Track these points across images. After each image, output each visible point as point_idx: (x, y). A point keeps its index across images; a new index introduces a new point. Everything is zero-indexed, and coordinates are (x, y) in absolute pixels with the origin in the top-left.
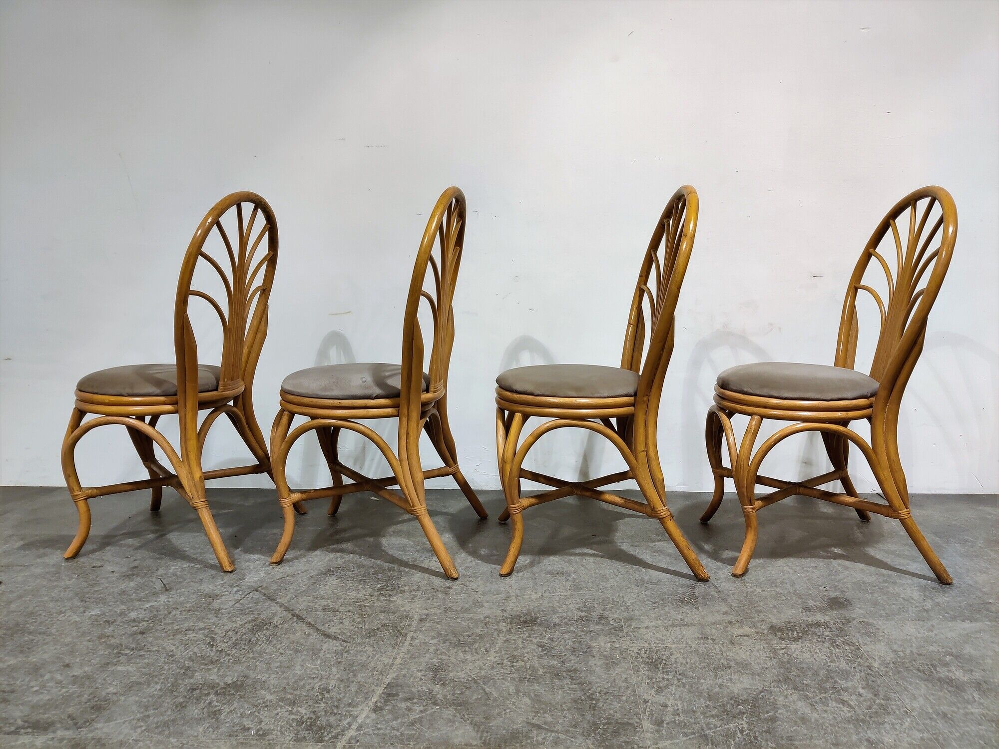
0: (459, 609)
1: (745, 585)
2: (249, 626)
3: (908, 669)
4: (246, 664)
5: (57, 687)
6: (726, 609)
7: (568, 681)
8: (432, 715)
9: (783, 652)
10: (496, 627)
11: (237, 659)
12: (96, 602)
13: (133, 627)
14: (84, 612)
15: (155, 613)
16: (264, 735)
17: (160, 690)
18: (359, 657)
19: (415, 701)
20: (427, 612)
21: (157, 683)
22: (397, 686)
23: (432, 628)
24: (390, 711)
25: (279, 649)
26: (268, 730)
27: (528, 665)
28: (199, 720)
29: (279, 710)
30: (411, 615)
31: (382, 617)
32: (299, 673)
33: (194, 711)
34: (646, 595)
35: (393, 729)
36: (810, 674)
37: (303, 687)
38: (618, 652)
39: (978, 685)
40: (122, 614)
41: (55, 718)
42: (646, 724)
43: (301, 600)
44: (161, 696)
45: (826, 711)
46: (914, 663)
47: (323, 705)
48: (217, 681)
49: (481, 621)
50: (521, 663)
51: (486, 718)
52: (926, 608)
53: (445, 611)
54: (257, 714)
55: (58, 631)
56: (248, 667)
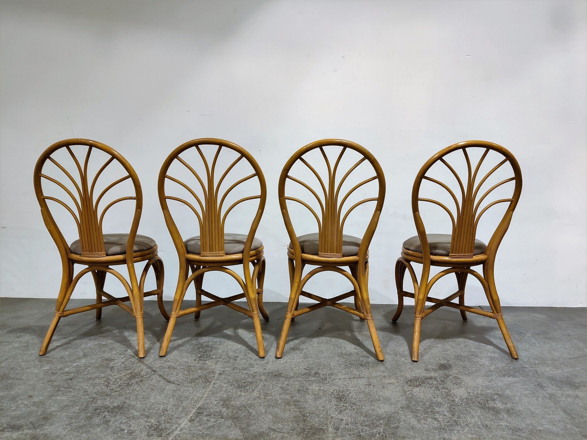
0: (241, 368)
1: (396, 357)
2: (128, 376)
3: (473, 402)
4: (125, 396)
5: (25, 408)
6: (384, 369)
7: (293, 407)
8: (219, 423)
9: (409, 392)
10: (260, 378)
11: (121, 394)
12: (47, 362)
13: (66, 376)
14: (41, 367)
15: (79, 369)
16: (132, 433)
17: (79, 409)
18: (185, 393)
19: (212, 416)
20: (224, 369)
21: (77, 406)
22: (203, 408)
23: (225, 379)
24: (198, 422)
25: (143, 388)
26: (134, 430)
27: (274, 398)
28: (98, 425)
29: (140, 421)
30: (215, 371)
31: (199, 372)
32: (152, 401)
33: (96, 420)
34: (342, 361)
35: (199, 430)
36: (421, 404)
37: (154, 408)
38: (322, 392)
39: (508, 411)
40: (61, 369)
41: (23, 424)
42: (330, 429)
43: (157, 362)
44: (79, 413)
45: (425, 424)
46: (477, 399)
47: (163, 418)
48: (109, 405)
49: (252, 375)
50: (270, 397)
51: (248, 426)
52: (491, 370)
53: (233, 370)
54: (128, 422)
55: (26, 378)
56: (126, 398)
